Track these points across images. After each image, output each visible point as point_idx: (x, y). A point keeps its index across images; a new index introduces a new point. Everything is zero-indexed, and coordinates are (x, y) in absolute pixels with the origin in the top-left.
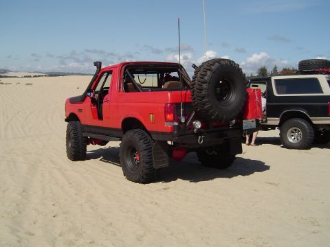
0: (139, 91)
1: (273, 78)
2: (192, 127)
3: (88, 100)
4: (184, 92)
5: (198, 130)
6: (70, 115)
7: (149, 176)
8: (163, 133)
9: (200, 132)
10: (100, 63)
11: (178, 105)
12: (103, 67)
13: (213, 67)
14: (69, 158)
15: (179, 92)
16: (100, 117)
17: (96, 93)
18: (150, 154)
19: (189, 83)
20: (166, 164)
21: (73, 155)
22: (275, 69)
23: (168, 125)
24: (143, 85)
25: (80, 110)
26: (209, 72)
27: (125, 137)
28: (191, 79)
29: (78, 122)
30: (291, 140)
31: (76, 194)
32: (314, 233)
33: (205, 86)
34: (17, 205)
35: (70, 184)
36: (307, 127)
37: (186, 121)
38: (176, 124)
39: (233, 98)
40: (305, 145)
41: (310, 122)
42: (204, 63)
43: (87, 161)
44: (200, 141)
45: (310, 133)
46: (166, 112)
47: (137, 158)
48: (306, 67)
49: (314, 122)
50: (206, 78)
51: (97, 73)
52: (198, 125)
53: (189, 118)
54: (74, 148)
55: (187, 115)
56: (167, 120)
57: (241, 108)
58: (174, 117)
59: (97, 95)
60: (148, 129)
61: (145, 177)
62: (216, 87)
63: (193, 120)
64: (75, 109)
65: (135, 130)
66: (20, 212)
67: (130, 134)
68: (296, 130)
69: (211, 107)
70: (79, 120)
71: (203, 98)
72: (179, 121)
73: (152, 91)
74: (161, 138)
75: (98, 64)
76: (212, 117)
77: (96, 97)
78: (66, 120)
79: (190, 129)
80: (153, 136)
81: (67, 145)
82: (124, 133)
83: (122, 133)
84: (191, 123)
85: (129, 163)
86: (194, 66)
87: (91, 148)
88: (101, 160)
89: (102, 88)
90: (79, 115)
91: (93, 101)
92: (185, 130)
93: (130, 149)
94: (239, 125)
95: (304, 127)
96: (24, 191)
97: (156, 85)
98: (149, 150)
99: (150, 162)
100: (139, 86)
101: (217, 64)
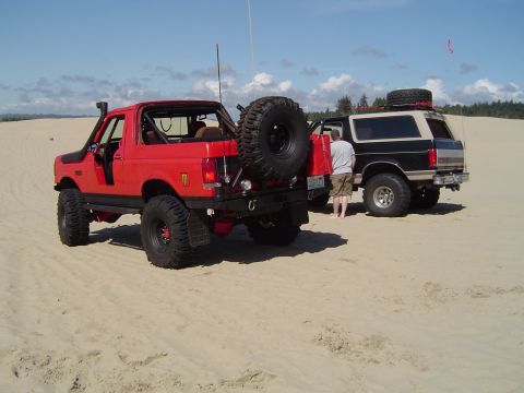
0: (164, 143)
1: (351, 118)
2: (239, 188)
3: (90, 157)
4: (227, 142)
5: (248, 192)
6: (62, 181)
7: (184, 257)
8: (200, 199)
9: (250, 195)
10: (106, 104)
11: (220, 160)
12: (110, 109)
13: (264, 109)
14: (64, 243)
15: (220, 143)
16: (110, 181)
17: (102, 146)
18: (184, 227)
19: (233, 130)
20: (206, 241)
21: (71, 238)
22: (364, 100)
23: (208, 187)
24: (167, 134)
25: (79, 173)
26: (259, 116)
27: (147, 208)
28: (236, 124)
29: (75, 190)
30: (378, 205)
31: (86, 287)
32: (396, 311)
33: (254, 133)
34: (9, 303)
35: (74, 274)
36: (399, 185)
37: (232, 181)
38: (219, 185)
39: (293, 148)
40: (399, 211)
41: (404, 177)
42: (252, 104)
43: (90, 246)
44: (252, 207)
45: (405, 193)
46: (205, 170)
47: (166, 234)
48: (396, 100)
49: (410, 178)
50: (256, 123)
51: (102, 118)
52: (247, 185)
53: (235, 176)
54: (71, 226)
55: (232, 173)
56: (206, 181)
57: (302, 161)
58: (216, 176)
59: (103, 150)
60: (180, 194)
61: (178, 259)
62: (270, 134)
63: (241, 179)
64: (70, 171)
65: (162, 196)
66: (15, 311)
67: (155, 202)
68: (385, 190)
69: (264, 161)
70: (77, 187)
71: (253, 149)
72: (222, 181)
73: (182, 142)
74: (198, 205)
75: (103, 106)
76: (266, 174)
77: (102, 153)
78: (56, 188)
79: (237, 191)
80: (187, 203)
81: (60, 224)
82: (146, 201)
83: (143, 201)
84: (238, 184)
85: (155, 243)
86: (240, 107)
87: (96, 226)
88: (110, 243)
89: (110, 139)
90: (77, 179)
91: (98, 158)
92: (229, 192)
93: (155, 223)
94: (302, 183)
95: (396, 185)
96: (12, 287)
97: (185, 132)
98: (182, 222)
99: (184, 239)
100: (164, 134)
101: (269, 104)
